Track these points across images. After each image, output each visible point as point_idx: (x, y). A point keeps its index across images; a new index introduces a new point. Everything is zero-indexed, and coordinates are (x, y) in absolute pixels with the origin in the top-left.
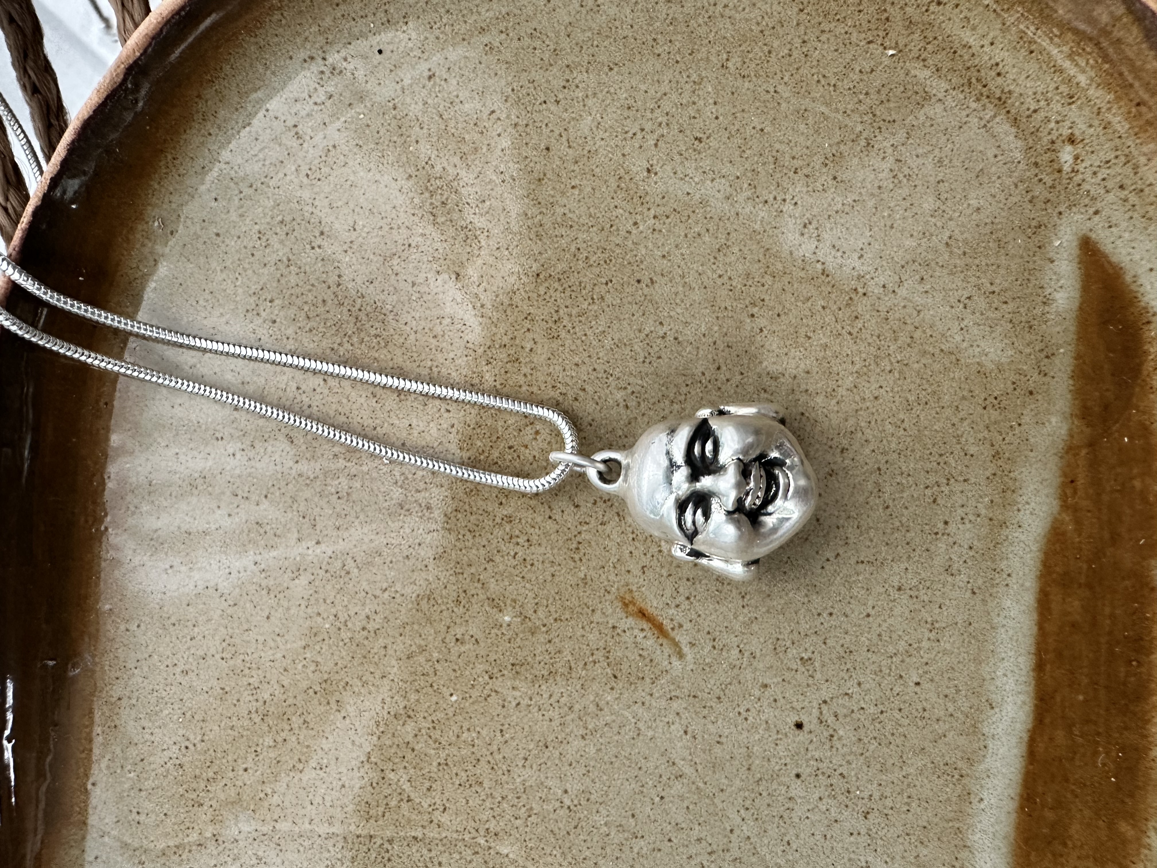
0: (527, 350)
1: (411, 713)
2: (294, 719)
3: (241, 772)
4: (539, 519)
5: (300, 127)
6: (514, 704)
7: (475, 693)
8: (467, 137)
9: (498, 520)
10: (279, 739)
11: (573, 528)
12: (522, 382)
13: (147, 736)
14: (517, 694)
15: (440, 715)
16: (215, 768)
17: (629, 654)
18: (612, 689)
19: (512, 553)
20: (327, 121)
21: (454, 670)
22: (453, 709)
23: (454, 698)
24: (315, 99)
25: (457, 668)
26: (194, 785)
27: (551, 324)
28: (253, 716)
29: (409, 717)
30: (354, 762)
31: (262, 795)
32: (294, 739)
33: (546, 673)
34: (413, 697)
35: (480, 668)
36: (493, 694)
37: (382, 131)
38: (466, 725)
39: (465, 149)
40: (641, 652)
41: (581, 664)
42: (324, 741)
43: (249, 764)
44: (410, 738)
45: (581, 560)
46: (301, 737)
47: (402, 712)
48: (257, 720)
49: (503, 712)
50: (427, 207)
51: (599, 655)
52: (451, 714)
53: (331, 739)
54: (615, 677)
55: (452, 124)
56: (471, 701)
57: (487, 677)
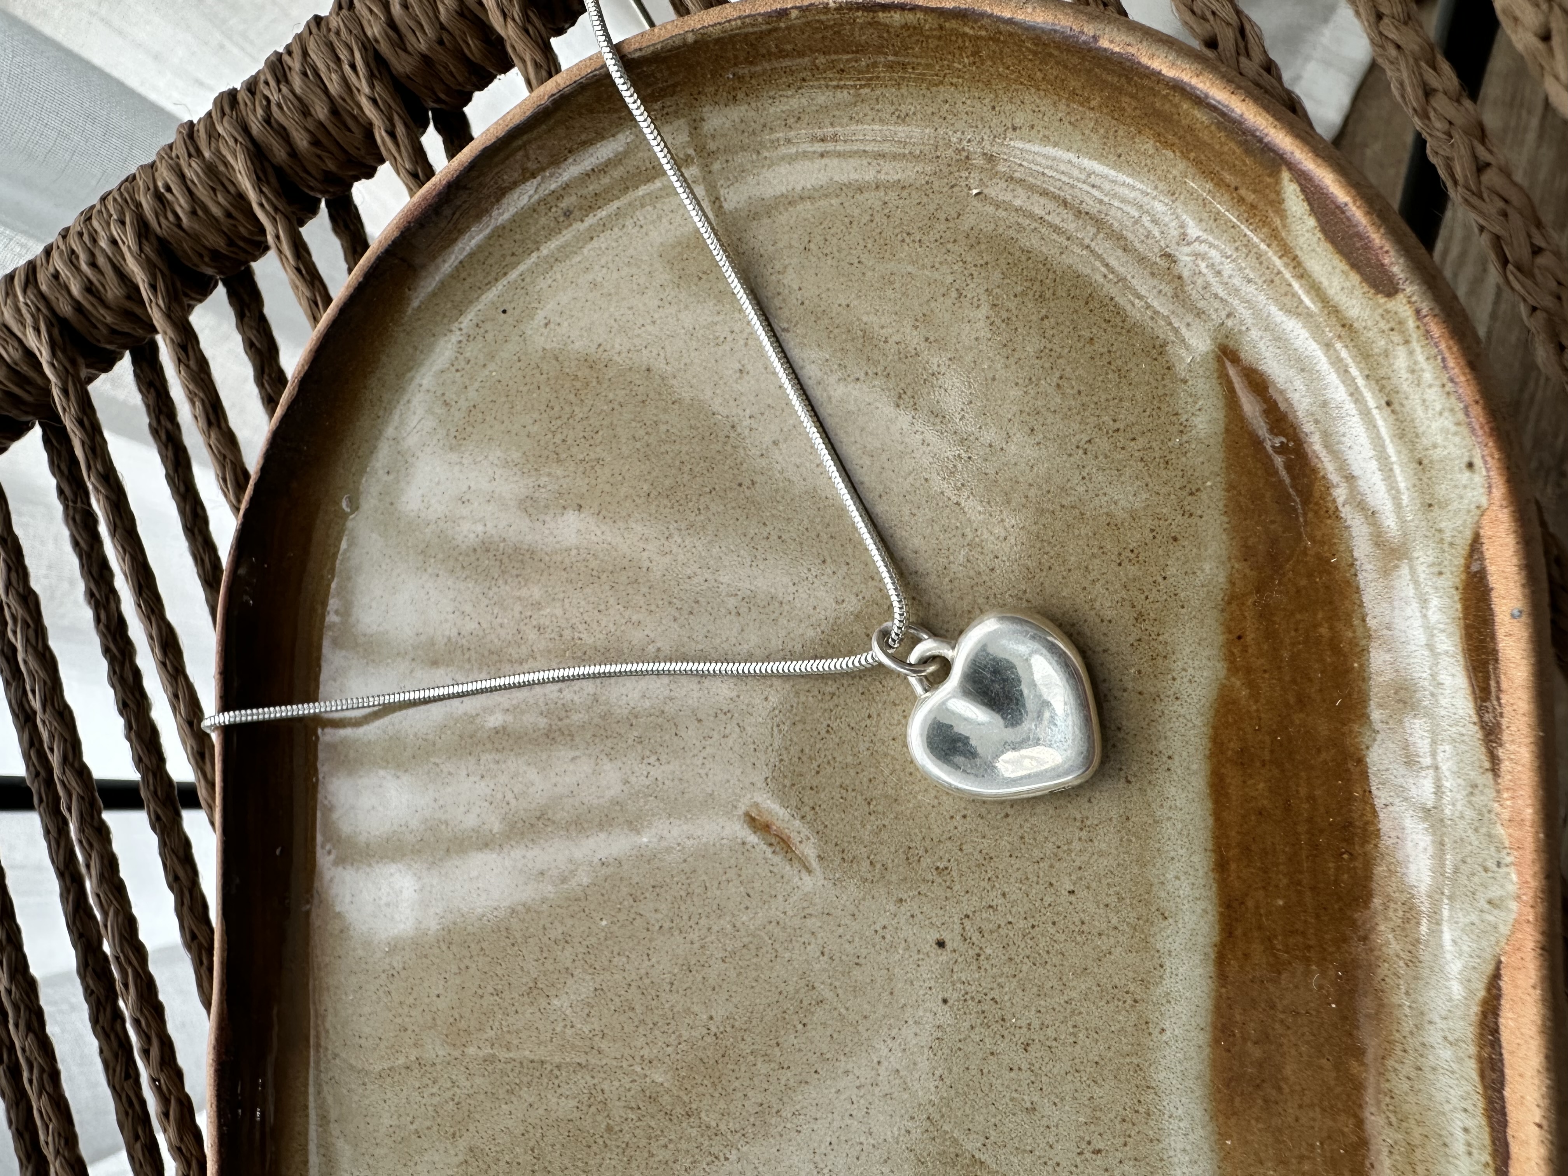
0: (644, 570)
1: (568, 938)
2: (473, 946)
3: (435, 998)
4: (667, 737)
5: (447, 394)
6: (657, 927)
7: (622, 917)
9: (630, 742)
10: (463, 966)
11: (698, 743)
13: (364, 966)
14: (659, 916)
15: (593, 940)
16: (415, 995)
17: (760, 871)
18: (747, 908)
19: (645, 773)
20: (467, 383)
21: (603, 895)
22: (603, 934)
23: (604, 923)
24: (456, 367)
25: (604, 892)
26: (400, 1011)
27: (663, 541)
28: (441, 943)
29: (567, 942)
30: (524, 988)
31: (452, 1020)
32: (474, 966)
33: (683, 894)
34: (569, 922)
35: (625, 890)
36: (638, 917)
37: (511, 383)
38: (616, 949)
40: (771, 868)
41: (716, 884)
42: (499, 967)
43: (441, 991)
44: (568, 964)
45: (707, 775)
46: (480, 964)
47: (560, 937)
48: (444, 948)
49: (648, 935)
50: (551, 447)
51: (731, 874)
52: (602, 939)
53: (504, 966)
54: (749, 895)
56: (619, 924)
57: (631, 901)
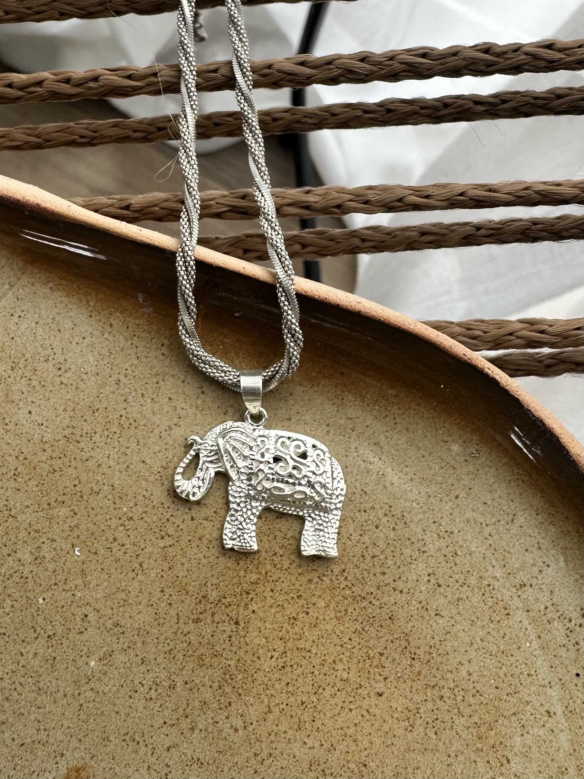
1: (38, 561)
6: (23, 651)
7: (40, 619)
8: (493, 733)
12: (280, 728)
14: (31, 656)
15: (30, 586)
18: (13, 740)
19: (144, 682)
21: (63, 607)
22: (32, 597)
23: (41, 601)
25: (64, 610)
38: (17, 605)
39: (483, 729)
43: (34, 417)
44: (19, 555)
45: (124, 740)
47: (41, 554)
49: (19, 640)
51: (43, 736)
52: (29, 594)
54: (22, 745)
55: (506, 723)
56: (35, 615)
